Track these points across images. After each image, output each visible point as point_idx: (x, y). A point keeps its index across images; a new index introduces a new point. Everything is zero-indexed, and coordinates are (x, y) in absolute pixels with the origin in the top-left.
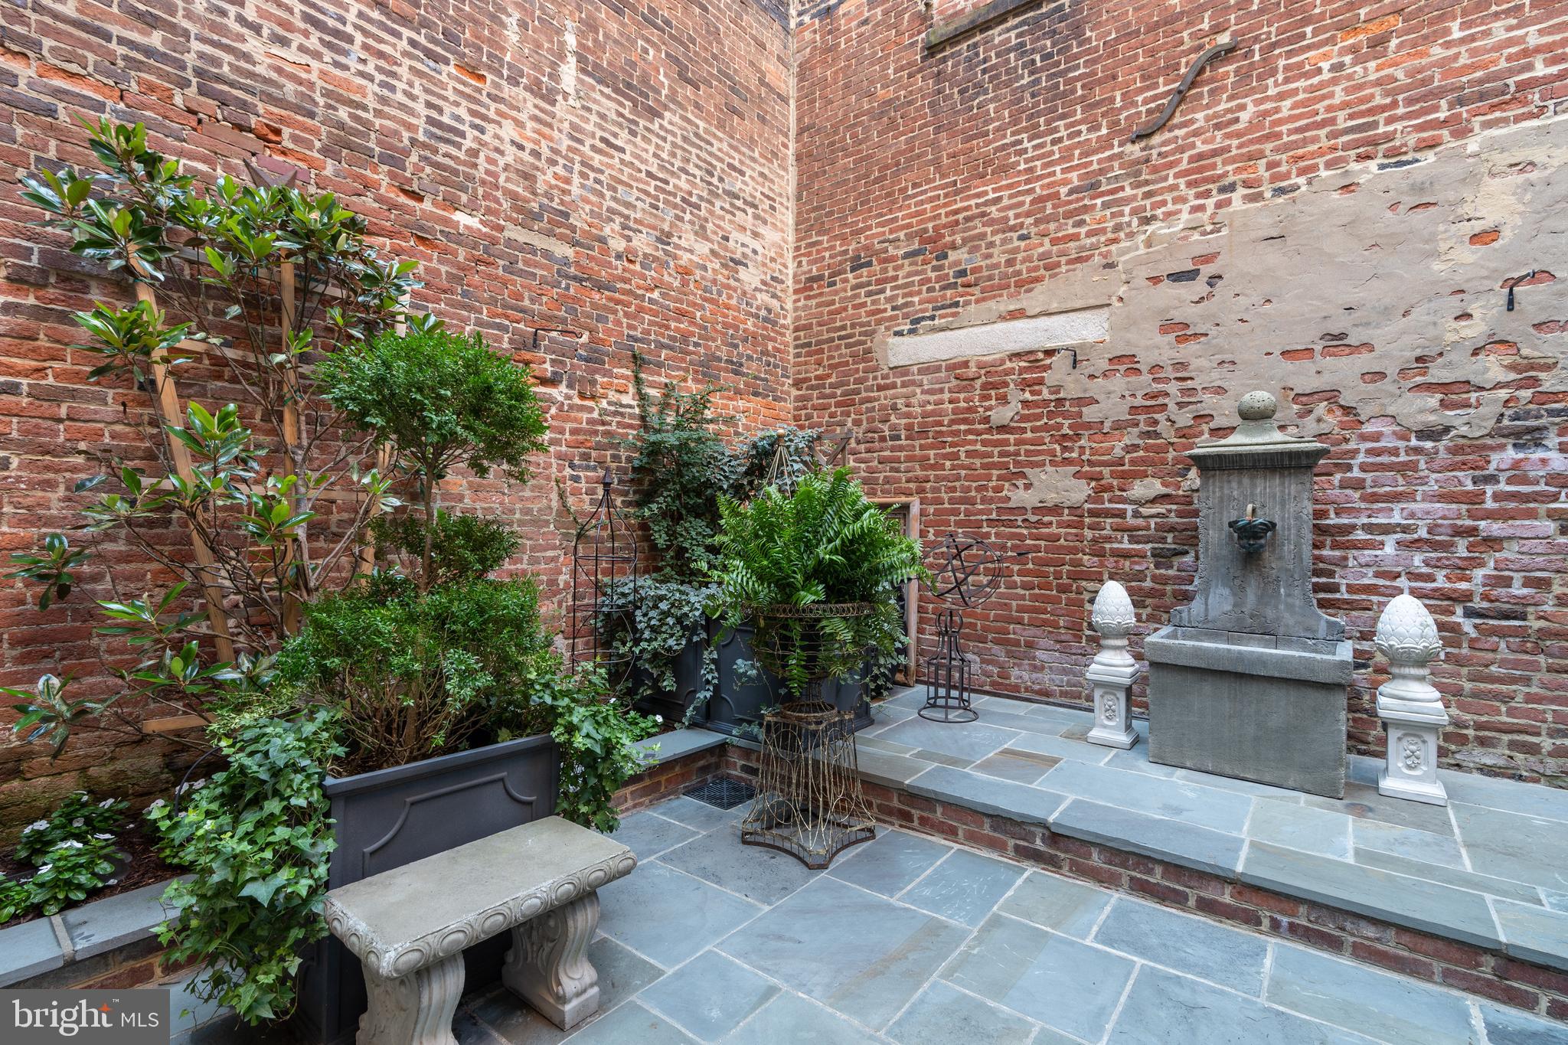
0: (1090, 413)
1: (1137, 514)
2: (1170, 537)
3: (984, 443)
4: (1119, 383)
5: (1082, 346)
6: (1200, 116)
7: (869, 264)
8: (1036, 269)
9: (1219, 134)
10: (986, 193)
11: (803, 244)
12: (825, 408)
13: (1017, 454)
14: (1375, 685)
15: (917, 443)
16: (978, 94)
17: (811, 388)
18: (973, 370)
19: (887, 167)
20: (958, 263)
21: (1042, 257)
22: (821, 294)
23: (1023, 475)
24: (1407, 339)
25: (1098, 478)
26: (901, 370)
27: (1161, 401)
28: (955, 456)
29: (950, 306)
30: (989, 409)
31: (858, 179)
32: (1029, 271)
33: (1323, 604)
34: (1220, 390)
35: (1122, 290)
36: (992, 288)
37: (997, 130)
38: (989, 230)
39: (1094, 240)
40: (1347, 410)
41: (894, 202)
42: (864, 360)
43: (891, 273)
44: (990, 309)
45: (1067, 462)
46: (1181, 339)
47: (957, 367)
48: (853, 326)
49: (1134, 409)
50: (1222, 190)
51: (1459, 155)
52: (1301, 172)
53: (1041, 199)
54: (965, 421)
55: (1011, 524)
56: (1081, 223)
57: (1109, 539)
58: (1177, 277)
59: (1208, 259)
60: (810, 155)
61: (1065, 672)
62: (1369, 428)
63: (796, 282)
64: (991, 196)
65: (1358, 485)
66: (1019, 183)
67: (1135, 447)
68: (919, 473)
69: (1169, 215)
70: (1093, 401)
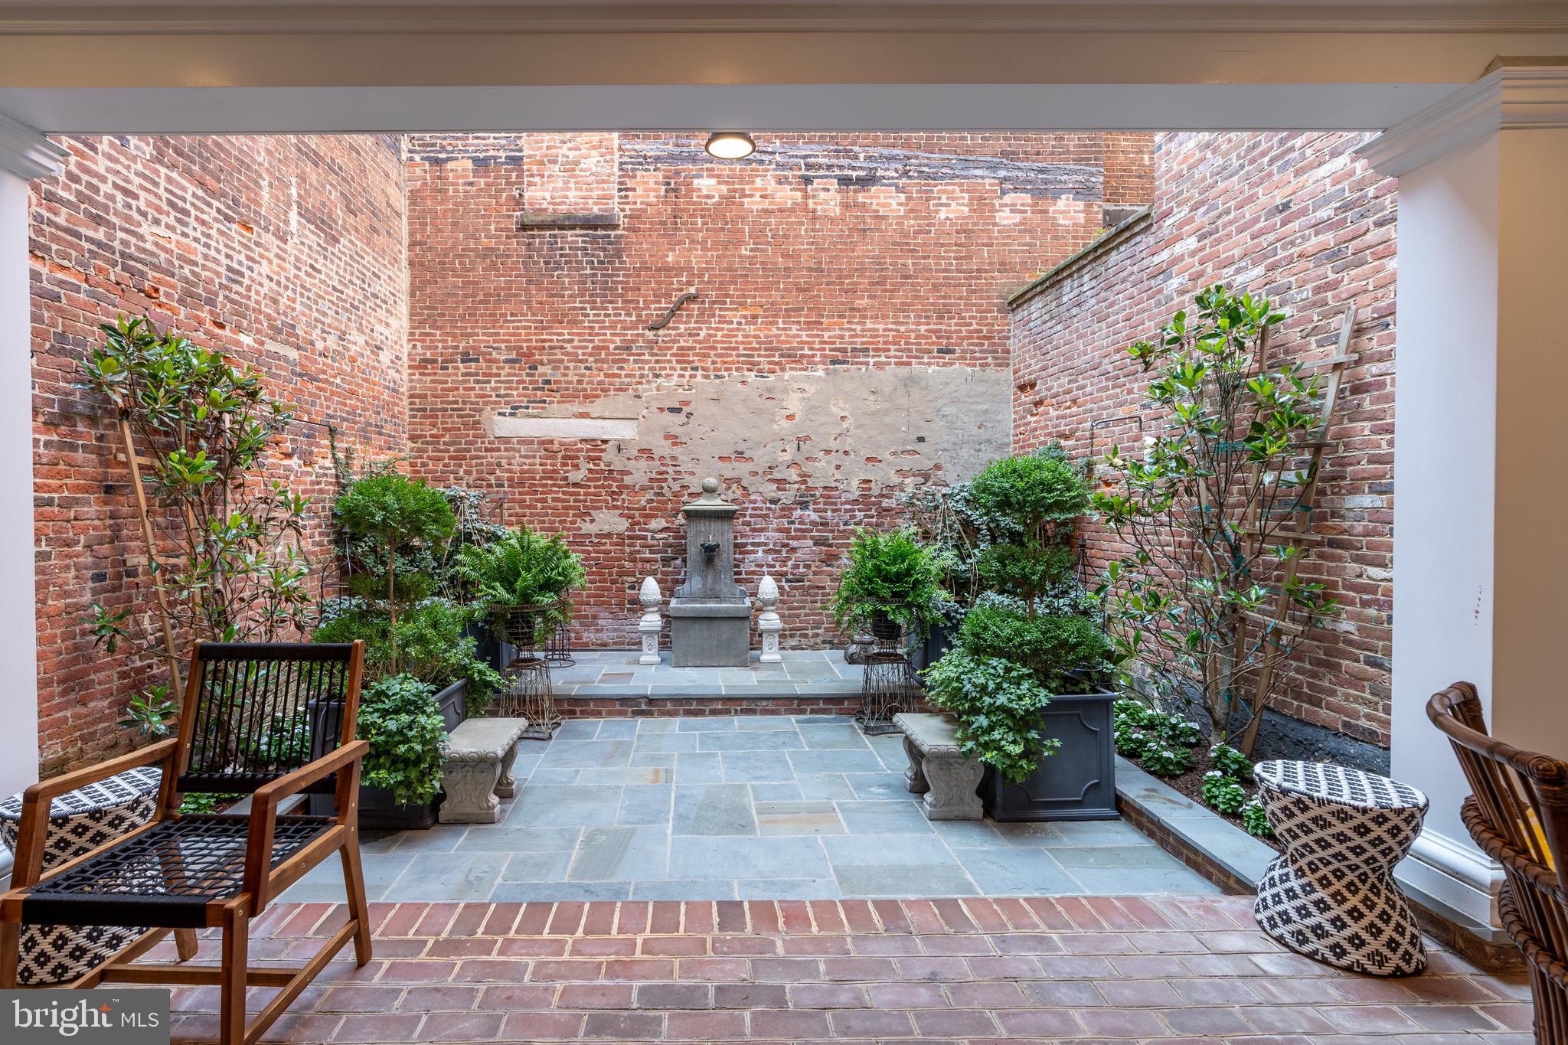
0: (628, 480)
1: (653, 538)
2: (670, 550)
3: (564, 493)
4: (643, 464)
5: (623, 440)
6: (682, 326)
7: (477, 360)
8: (596, 389)
9: (690, 339)
10: (564, 334)
11: (417, 332)
12: (439, 459)
13: (585, 501)
14: (757, 617)
15: (517, 490)
16: (557, 269)
17: (427, 443)
18: (556, 447)
19: (490, 295)
20: (544, 374)
21: (600, 383)
22: (435, 374)
23: (589, 514)
24: (766, 458)
25: (632, 517)
26: (506, 440)
27: (664, 476)
28: (545, 500)
29: (540, 402)
30: (567, 471)
31: (466, 296)
32: (591, 389)
33: (737, 581)
34: (692, 473)
35: (645, 412)
36: (568, 396)
37: (571, 296)
38: (566, 358)
39: (629, 379)
40: (745, 488)
41: (497, 321)
42: (473, 428)
43: (495, 371)
44: (567, 409)
45: (615, 507)
46: (674, 444)
47: (546, 443)
48: (464, 403)
49: (651, 480)
50: (693, 369)
51: (781, 379)
52: (727, 370)
53: (598, 348)
54: (551, 478)
55: (582, 544)
56: (622, 368)
57: (638, 552)
58: (672, 410)
59: (687, 403)
60: (422, 264)
61: (615, 630)
62: (752, 497)
63: (410, 360)
64: (567, 337)
65: (748, 524)
66: (584, 334)
67: (652, 501)
68: (518, 510)
69: (668, 375)
70: (629, 473)
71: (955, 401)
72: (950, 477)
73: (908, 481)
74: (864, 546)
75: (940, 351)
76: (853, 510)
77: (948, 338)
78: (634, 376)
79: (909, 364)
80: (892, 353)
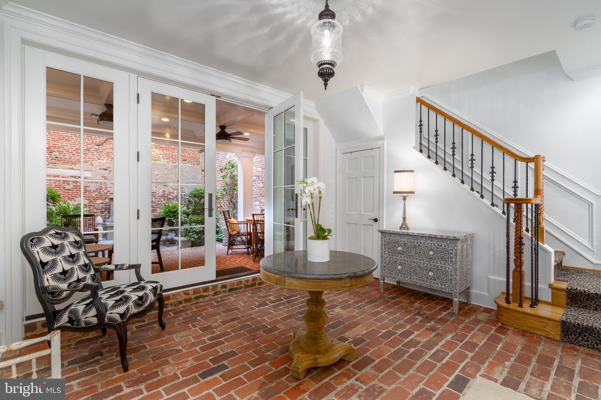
1: (97, 206)
2: (103, 209)
3: (63, 192)
4: (94, 184)
5: (87, 177)
6: (108, 146)
8: (76, 161)
9: (111, 150)
10: (64, 143)
13: (72, 195)
18: (60, 178)
20: (55, 155)
21: (78, 159)
23: (74, 199)
25: (90, 200)
27: (102, 188)
29: (54, 163)
30: (65, 186)
32: (75, 161)
35: (95, 169)
36: (65, 162)
38: (64, 151)
39: (89, 159)
44: (65, 166)
45: (83, 197)
46: (105, 179)
47: (56, 176)
49: (97, 189)
50: (111, 158)
53: (77, 149)
56: (86, 156)
57: (92, 210)
58: (104, 169)
59: (109, 168)
64: (65, 144)
66: (72, 144)
67: (97, 195)
69: (103, 159)
70: (89, 187)
71: (187, 172)
72: (186, 191)
73: (175, 191)
74: (166, 206)
75: (183, 160)
76: (160, 198)
77: (185, 157)
78: (91, 158)
79: (175, 162)
80: (171, 159)
